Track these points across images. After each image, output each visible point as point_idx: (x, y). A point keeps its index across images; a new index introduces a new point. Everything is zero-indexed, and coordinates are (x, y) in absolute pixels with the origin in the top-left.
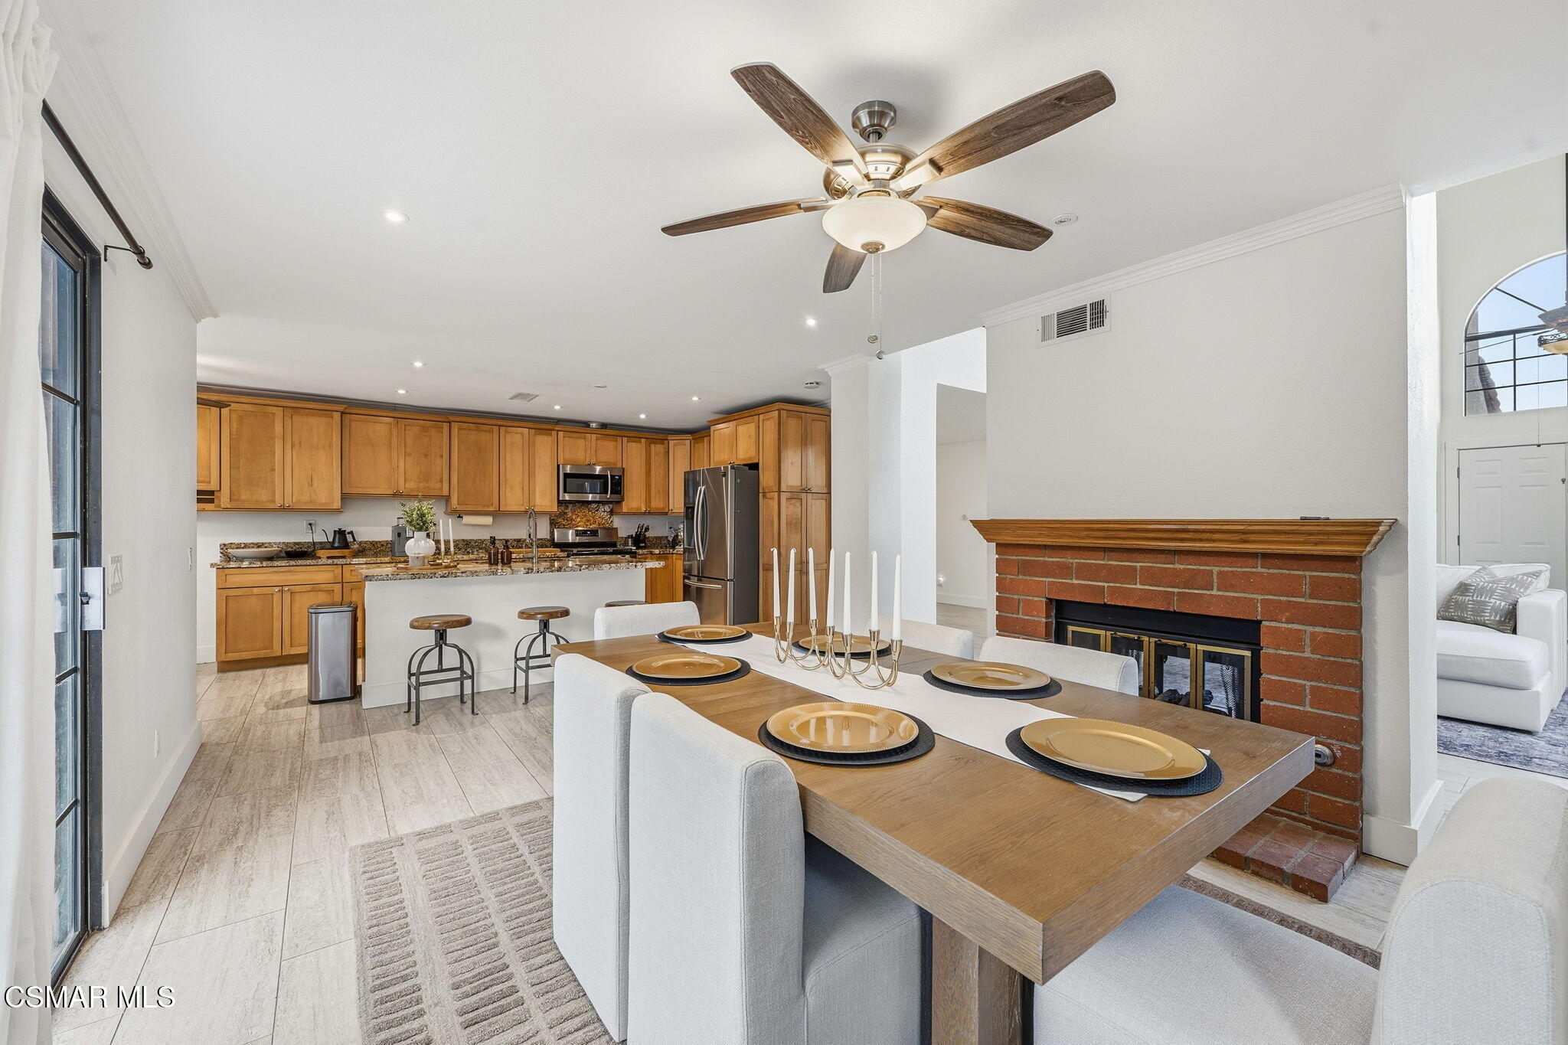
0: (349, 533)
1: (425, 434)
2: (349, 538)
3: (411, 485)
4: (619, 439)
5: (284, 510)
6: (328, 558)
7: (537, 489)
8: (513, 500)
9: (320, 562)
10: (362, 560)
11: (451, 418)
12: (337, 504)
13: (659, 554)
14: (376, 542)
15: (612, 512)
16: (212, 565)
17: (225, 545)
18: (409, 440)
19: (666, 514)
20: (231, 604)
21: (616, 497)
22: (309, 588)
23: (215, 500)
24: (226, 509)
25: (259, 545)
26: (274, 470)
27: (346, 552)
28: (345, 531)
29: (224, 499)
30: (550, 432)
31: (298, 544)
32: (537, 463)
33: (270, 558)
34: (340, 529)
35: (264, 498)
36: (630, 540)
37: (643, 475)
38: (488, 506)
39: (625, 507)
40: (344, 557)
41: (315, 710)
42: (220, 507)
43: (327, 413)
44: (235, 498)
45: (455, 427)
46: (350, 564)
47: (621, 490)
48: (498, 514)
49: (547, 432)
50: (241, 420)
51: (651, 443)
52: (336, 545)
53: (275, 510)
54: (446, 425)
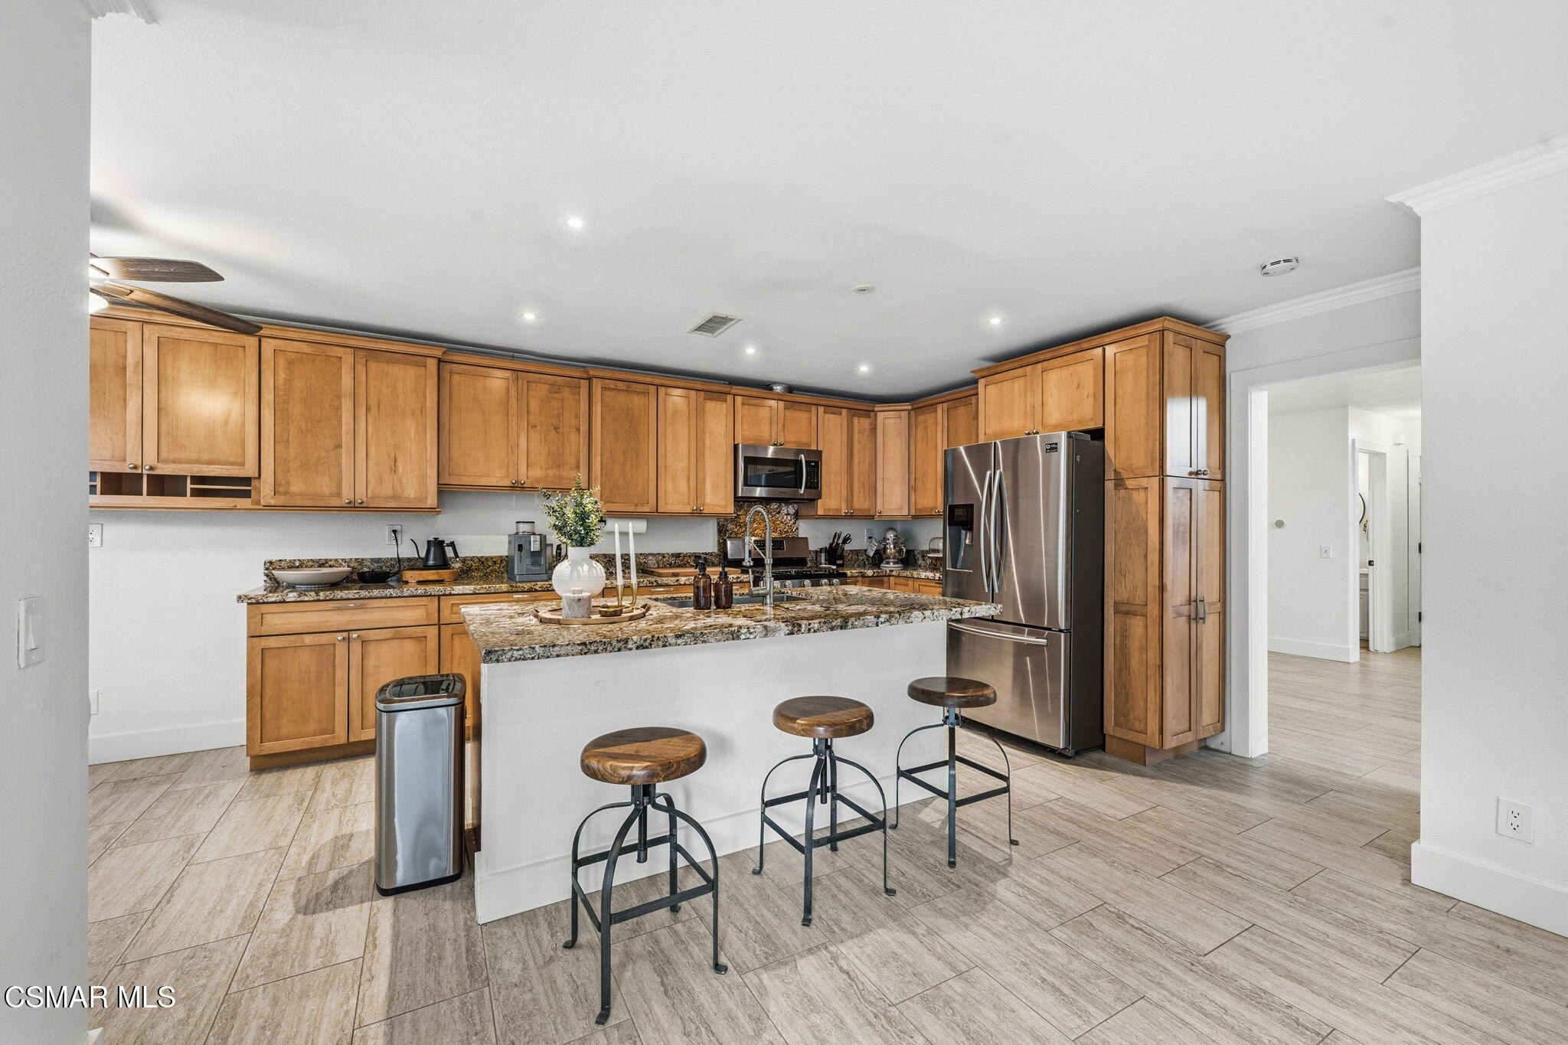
0: (448, 545)
1: (556, 395)
2: (449, 552)
3: (537, 473)
4: (814, 408)
5: (355, 508)
6: (419, 582)
7: (708, 481)
8: (676, 498)
9: (406, 591)
10: (468, 589)
11: (592, 372)
12: (432, 501)
13: (873, 576)
14: (487, 559)
15: (797, 516)
16: (240, 598)
17: (271, 563)
18: (534, 404)
19: (872, 517)
20: (271, 663)
21: (812, 493)
22: (388, 633)
23: (253, 493)
24: (269, 507)
25: (322, 564)
26: (339, 446)
27: (444, 574)
28: (443, 542)
29: (265, 488)
30: (723, 396)
31: (378, 560)
32: (708, 442)
33: (334, 585)
34: (436, 539)
35: (326, 491)
36: (823, 555)
37: (845, 462)
38: (642, 505)
39: (821, 507)
40: (440, 582)
41: (387, 904)
42: (258, 502)
43: (419, 360)
44: (281, 489)
45: (597, 385)
46: (450, 595)
47: (817, 483)
48: (656, 517)
49: (719, 396)
50: (291, 364)
51: (853, 416)
52: (431, 562)
53: (341, 509)
54: (584, 383)
